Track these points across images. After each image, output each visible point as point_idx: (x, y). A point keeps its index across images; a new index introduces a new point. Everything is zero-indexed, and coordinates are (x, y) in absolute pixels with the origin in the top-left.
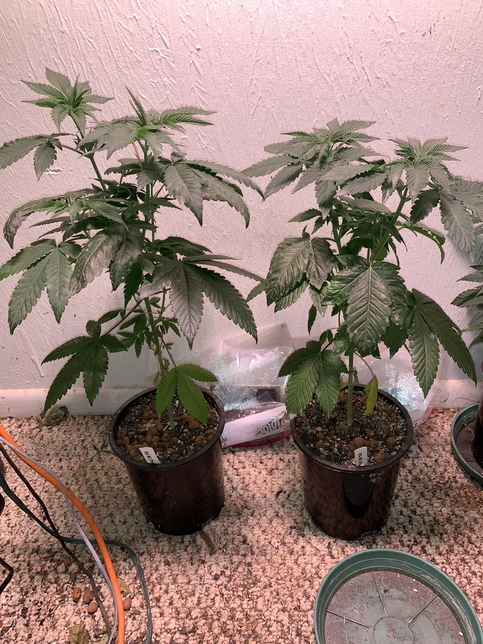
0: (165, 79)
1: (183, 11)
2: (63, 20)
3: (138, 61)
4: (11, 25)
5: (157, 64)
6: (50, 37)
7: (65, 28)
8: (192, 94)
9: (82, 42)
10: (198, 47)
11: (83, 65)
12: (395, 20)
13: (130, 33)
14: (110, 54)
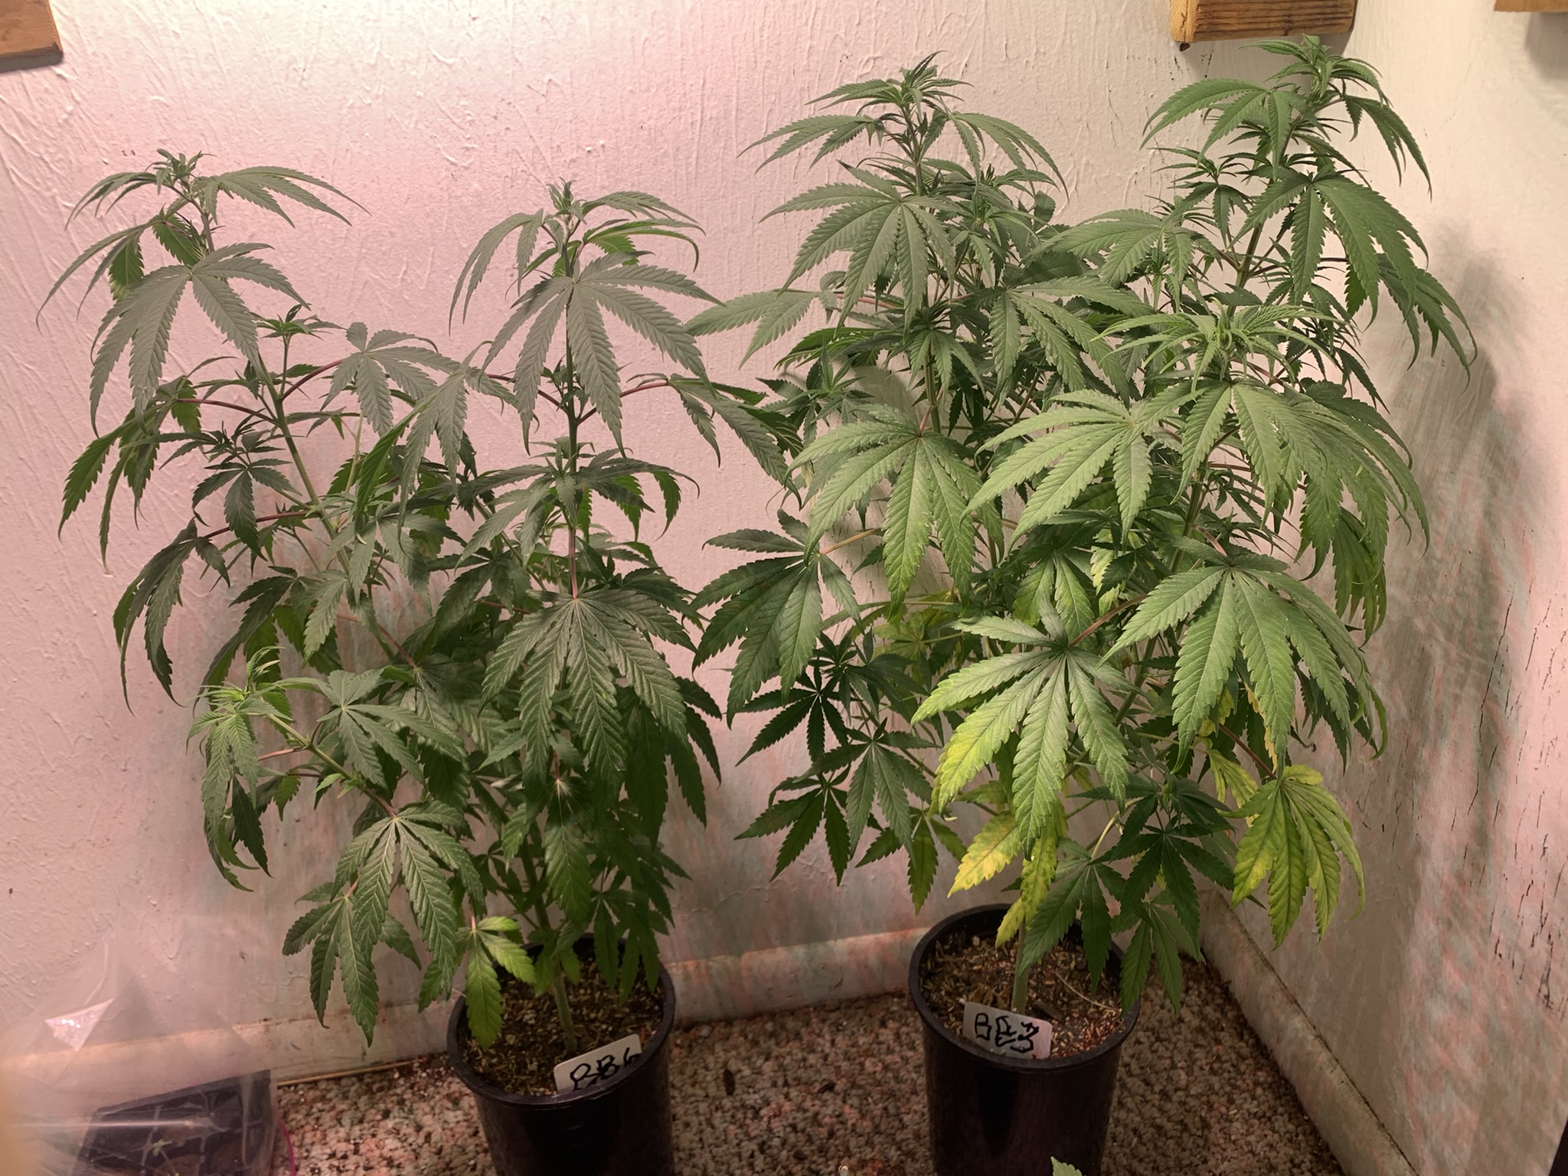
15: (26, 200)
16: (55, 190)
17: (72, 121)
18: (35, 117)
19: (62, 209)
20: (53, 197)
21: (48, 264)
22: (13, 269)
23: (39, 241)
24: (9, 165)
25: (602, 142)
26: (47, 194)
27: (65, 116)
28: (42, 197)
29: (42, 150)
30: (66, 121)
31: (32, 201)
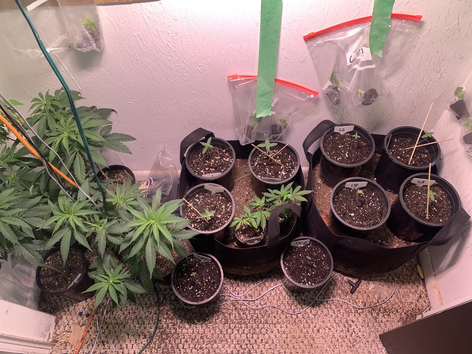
0: (185, 74)
1: (193, 53)
2: (137, 55)
3: (172, 68)
4: (112, 56)
5: (181, 70)
6: (131, 60)
7: (138, 58)
8: (197, 79)
9: (146, 62)
10: (200, 65)
11: (147, 69)
12: (288, 58)
13: (169, 60)
14: (159, 66)
15: (151, 29)
16: (158, 27)
17: (162, 13)
18: (154, 12)
19: (159, 31)
20: (157, 29)
21: (155, 42)
22: (147, 43)
23: (153, 37)
24: (147, 22)
25: (298, 19)
26: (156, 28)
27: (161, 12)
28: (155, 29)
29: (155, 19)
30: (161, 13)
31: (152, 29)
